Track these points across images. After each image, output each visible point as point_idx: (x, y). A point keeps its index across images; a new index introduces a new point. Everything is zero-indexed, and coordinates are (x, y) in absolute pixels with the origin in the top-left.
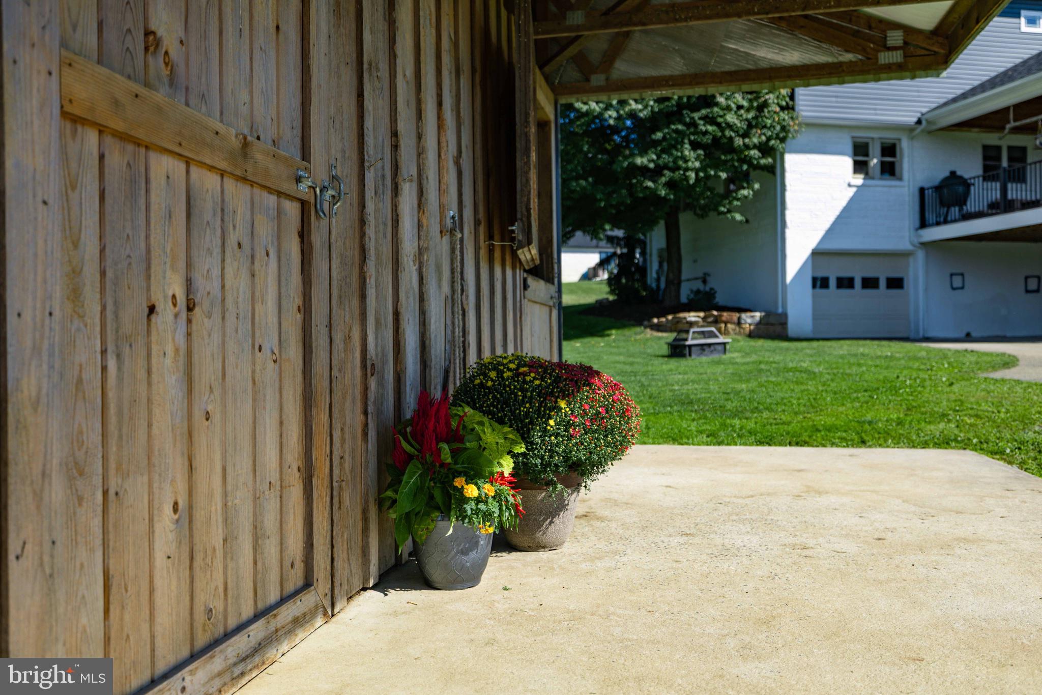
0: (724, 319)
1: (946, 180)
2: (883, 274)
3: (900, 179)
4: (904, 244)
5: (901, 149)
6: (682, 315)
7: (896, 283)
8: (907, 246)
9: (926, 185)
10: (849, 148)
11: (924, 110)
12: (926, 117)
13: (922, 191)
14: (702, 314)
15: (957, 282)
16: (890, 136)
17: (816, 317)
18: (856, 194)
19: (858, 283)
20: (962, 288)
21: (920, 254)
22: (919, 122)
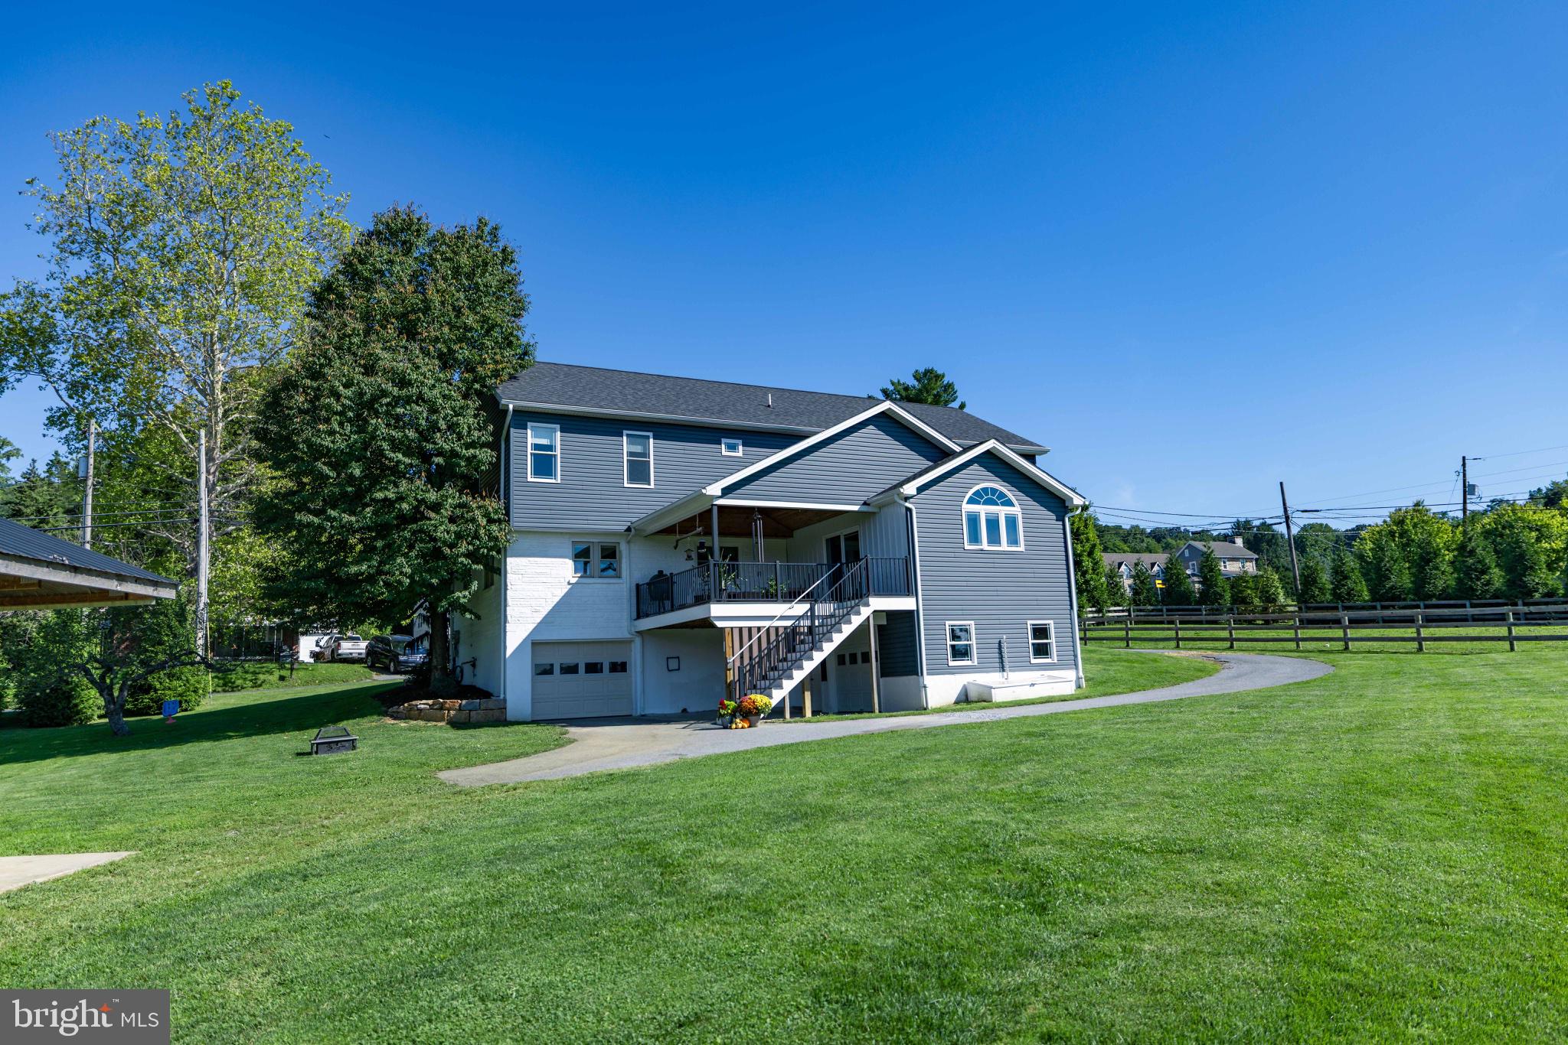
0: (447, 706)
1: (655, 577)
2: (605, 658)
3: (619, 577)
4: (623, 633)
5: (620, 552)
6: (414, 703)
7: (619, 667)
8: (627, 635)
9: (641, 583)
10: (570, 551)
11: (634, 520)
12: (634, 525)
13: (638, 586)
14: (430, 702)
15: (673, 664)
16: (609, 540)
17: (534, 701)
18: (570, 589)
19: (582, 669)
20: (679, 669)
21: (638, 641)
22: (629, 529)
